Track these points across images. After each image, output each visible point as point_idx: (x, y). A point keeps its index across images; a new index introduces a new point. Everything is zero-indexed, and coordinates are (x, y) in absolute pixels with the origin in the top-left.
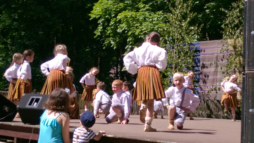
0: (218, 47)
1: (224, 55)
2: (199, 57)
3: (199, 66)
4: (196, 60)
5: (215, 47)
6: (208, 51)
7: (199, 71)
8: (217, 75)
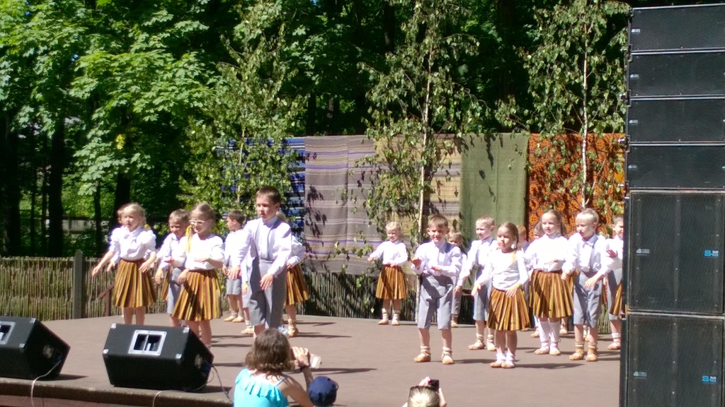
0: (350, 152)
1: (364, 172)
2: (303, 172)
3: (303, 194)
4: (296, 179)
5: (343, 152)
6: (325, 160)
7: (302, 205)
8: (347, 217)
